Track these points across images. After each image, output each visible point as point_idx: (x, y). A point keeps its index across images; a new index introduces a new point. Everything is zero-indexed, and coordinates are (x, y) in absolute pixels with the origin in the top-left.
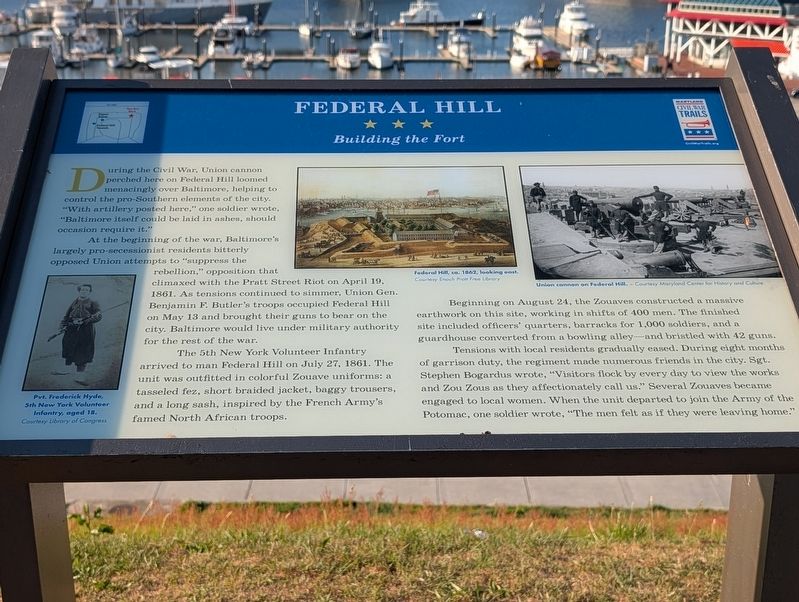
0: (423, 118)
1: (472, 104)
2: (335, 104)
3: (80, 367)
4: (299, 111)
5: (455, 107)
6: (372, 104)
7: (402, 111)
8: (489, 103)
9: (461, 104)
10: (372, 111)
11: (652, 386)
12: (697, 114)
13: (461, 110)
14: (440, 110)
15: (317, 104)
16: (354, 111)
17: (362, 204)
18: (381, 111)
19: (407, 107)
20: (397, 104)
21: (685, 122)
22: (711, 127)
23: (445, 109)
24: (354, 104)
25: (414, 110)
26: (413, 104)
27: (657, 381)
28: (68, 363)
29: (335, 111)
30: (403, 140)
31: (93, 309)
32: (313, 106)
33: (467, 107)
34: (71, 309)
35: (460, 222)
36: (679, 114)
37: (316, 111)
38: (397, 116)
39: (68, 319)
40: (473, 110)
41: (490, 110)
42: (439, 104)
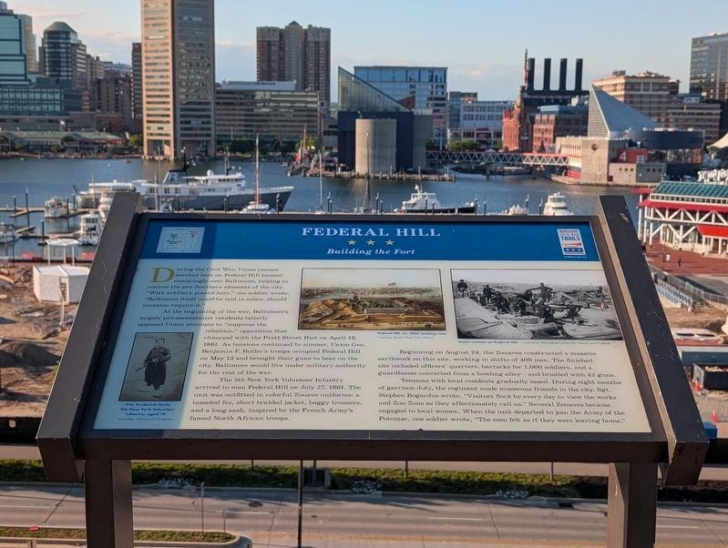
0: (388, 239)
1: (421, 230)
2: (329, 230)
3: (157, 387)
4: (304, 234)
5: (409, 232)
6: (354, 230)
7: (374, 234)
8: (432, 230)
9: (413, 230)
10: (354, 234)
11: (531, 404)
12: (573, 239)
13: (413, 234)
14: (399, 234)
15: (316, 230)
16: (341, 234)
17: (345, 291)
18: (359, 234)
19: (377, 232)
20: (370, 230)
21: (564, 243)
22: (582, 247)
23: (402, 234)
24: (341, 230)
25: (381, 234)
26: (381, 230)
27: (534, 401)
28: (149, 385)
29: (328, 234)
30: (373, 252)
31: (165, 353)
32: (314, 231)
33: (417, 232)
34: (151, 353)
35: (410, 302)
36: (561, 239)
37: (316, 234)
38: (370, 237)
39: (149, 359)
40: (421, 234)
41: (433, 234)
42: (399, 230)
